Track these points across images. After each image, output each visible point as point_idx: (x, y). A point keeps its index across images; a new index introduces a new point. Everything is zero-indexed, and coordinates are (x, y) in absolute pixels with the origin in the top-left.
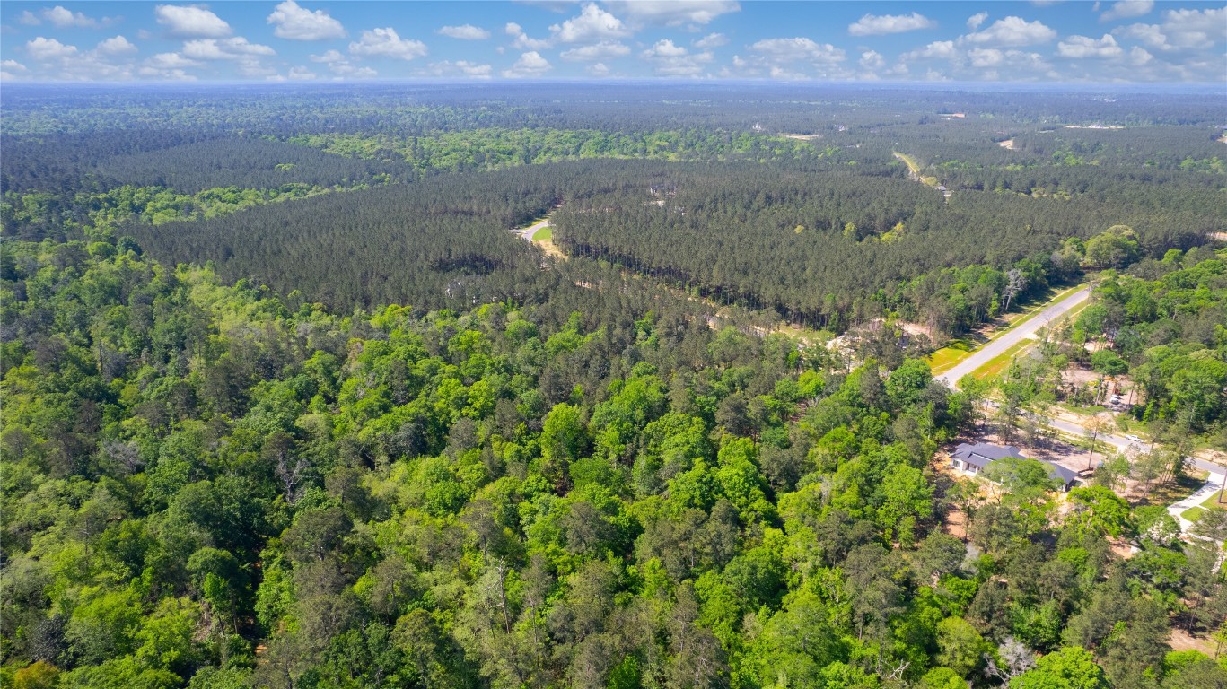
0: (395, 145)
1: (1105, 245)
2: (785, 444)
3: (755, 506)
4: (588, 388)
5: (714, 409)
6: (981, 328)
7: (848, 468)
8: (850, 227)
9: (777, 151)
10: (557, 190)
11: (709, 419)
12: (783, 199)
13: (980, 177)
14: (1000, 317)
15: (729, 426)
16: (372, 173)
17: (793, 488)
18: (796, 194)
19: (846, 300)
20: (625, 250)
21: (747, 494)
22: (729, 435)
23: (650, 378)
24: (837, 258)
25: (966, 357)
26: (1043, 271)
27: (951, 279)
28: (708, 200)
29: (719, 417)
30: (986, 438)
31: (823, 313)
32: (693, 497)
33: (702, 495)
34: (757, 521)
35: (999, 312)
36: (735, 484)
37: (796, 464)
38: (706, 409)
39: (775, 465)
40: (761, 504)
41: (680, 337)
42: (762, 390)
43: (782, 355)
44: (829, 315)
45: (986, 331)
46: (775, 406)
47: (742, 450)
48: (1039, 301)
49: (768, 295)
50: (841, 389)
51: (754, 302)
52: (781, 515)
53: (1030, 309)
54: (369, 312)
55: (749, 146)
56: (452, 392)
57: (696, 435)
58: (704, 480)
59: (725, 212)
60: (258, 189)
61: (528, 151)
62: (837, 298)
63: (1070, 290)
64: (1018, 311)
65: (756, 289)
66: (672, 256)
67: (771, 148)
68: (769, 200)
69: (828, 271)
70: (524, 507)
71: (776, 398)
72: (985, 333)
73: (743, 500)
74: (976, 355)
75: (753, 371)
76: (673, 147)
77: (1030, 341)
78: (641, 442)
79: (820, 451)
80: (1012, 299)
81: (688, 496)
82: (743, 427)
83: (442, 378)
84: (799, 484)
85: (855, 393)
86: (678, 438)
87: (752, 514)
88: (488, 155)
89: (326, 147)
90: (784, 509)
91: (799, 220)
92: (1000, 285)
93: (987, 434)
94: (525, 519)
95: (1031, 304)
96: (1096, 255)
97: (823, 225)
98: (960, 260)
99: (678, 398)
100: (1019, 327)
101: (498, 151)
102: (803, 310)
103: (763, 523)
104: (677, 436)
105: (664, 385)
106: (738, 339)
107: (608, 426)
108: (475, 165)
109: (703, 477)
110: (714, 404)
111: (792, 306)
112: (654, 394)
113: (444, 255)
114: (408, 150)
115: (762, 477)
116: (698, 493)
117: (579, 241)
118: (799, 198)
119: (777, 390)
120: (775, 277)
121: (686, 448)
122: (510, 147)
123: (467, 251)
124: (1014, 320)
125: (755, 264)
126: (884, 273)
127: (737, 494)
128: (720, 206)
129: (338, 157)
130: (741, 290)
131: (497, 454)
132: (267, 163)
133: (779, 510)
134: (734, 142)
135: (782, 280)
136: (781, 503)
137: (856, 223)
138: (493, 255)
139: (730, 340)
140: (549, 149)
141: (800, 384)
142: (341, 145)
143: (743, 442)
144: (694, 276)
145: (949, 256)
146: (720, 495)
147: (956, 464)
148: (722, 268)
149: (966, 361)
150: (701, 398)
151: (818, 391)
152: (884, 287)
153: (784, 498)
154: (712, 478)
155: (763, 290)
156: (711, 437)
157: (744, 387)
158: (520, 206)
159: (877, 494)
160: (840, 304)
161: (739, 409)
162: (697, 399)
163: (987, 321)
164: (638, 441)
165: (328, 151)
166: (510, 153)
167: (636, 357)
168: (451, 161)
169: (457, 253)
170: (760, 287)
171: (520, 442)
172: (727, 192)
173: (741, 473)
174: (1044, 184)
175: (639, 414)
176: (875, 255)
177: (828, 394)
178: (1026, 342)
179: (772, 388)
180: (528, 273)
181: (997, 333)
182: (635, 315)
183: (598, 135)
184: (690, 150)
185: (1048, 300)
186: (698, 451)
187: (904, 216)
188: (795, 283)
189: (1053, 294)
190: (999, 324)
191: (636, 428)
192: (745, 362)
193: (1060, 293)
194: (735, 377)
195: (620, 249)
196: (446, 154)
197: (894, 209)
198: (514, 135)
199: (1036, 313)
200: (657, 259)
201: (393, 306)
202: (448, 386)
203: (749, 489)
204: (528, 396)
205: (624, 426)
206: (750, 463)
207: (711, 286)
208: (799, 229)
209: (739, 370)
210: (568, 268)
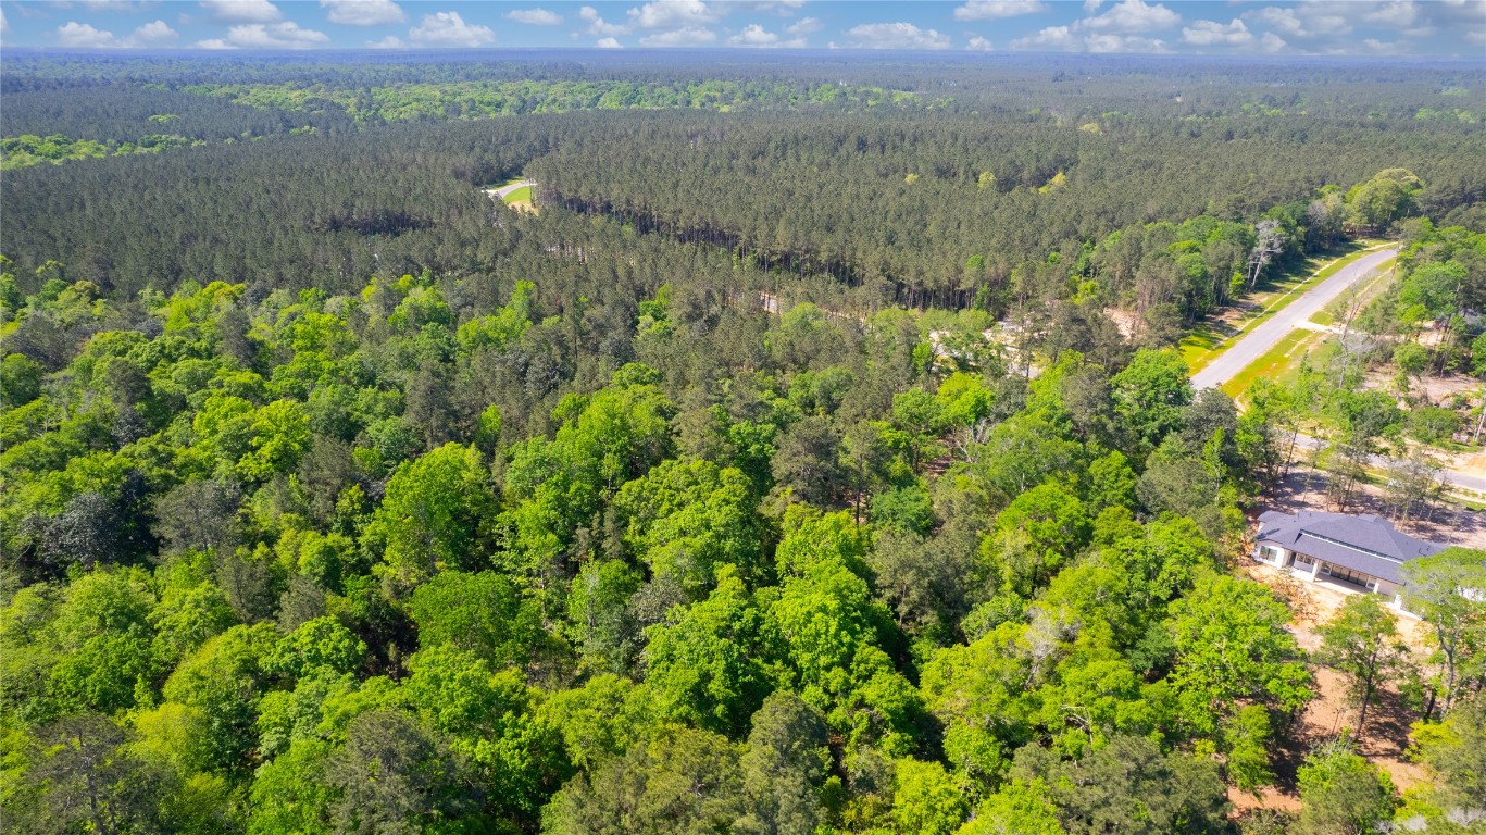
0: (336, 97)
1: (1381, 194)
2: (928, 526)
3: (870, 692)
4: (515, 412)
5: (769, 449)
6: (1222, 314)
7: (1082, 582)
8: (986, 178)
9: (870, 103)
10: (551, 140)
11: (759, 473)
12: (883, 147)
13: (1156, 126)
14: (1245, 298)
15: (801, 485)
16: (288, 125)
17: (951, 635)
18: (903, 139)
19: (1002, 266)
20: (636, 202)
21: (845, 663)
22: (802, 507)
23: (641, 389)
24: (978, 209)
25: (1211, 358)
26: (1300, 229)
27: (1168, 237)
28: (772, 145)
29: (780, 466)
30: (1298, 498)
31: (963, 287)
32: (706, 677)
33: (731, 670)
34: (874, 733)
35: (1244, 289)
36: (818, 635)
37: (958, 572)
38: (753, 449)
39: (909, 577)
40: (883, 689)
41: (713, 322)
42: (869, 412)
43: (904, 348)
44: (973, 291)
45: (1230, 317)
46: (897, 443)
47: (831, 542)
48: (1297, 275)
49: (869, 259)
50: (1029, 405)
51: (846, 274)
52: (928, 707)
53: (1287, 285)
54: (168, 295)
55: (831, 98)
56: (222, 425)
57: (726, 509)
58: (737, 626)
59: (798, 160)
60: (103, 142)
61: (524, 102)
62: (986, 263)
63: (1336, 261)
64: (1273, 289)
65: (848, 254)
66: (710, 207)
67: (862, 100)
68: (862, 145)
69: (963, 226)
70: (272, 705)
71: (898, 427)
72: (1229, 322)
73: (836, 677)
74: (1228, 353)
75: (850, 378)
76: (727, 100)
77: (1306, 332)
78: (609, 525)
79: (1009, 541)
80: (1263, 270)
81: (693, 676)
82: (830, 490)
83: (210, 394)
84: (967, 622)
85: (1059, 413)
86: (683, 518)
87: (864, 712)
88: (465, 107)
89: (236, 97)
90: (938, 690)
91: (910, 167)
92: (1248, 244)
93: (1298, 492)
94: (268, 741)
95: (1285, 279)
96: (1367, 209)
97: (944, 172)
98: (1171, 212)
99: (693, 426)
100: (1281, 313)
101: (481, 103)
102: (930, 285)
103: (891, 738)
104: (687, 510)
105: (667, 402)
106: (817, 324)
107: (540, 489)
108: (445, 118)
109: (736, 617)
110: (769, 440)
111: (910, 279)
112: (644, 421)
113: (338, 211)
114: (353, 100)
115: (880, 604)
116: (718, 667)
117: (567, 195)
118: (907, 144)
119: (898, 411)
120: (880, 235)
121: (699, 542)
122: (499, 98)
123: (379, 206)
124: (1269, 303)
125: (845, 217)
126: (1054, 229)
127: (823, 660)
128: (790, 152)
129: (249, 108)
130: (823, 257)
131: (285, 558)
132: (135, 112)
133: (925, 692)
134: (811, 93)
135: (891, 240)
136: (930, 673)
137: (996, 171)
138: (416, 210)
139: (804, 325)
140: (555, 101)
141: (940, 400)
142: (257, 96)
143: (836, 523)
144: (744, 237)
145: (1151, 207)
146: (778, 664)
147: (1267, 554)
148: (790, 222)
149: (1213, 364)
150: (744, 426)
151: (981, 411)
152: (1058, 250)
153: (935, 660)
154: (758, 621)
155: (859, 254)
156: (763, 510)
157: (832, 408)
158: (490, 157)
159: (1153, 643)
160: (990, 271)
161: (823, 448)
162: (733, 429)
163: (1226, 303)
164: (601, 523)
165: (234, 101)
166: (499, 105)
167: (624, 355)
168: (409, 113)
169: (363, 209)
170: (855, 249)
171: (349, 529)
172: (800, 137)
173: (833, 604)
174: (1246, 135)
175: (611, 465)
176: (1035, 206)
177: (1002, 417)
178: (1300, 334)
179: (887, 407)
180: (469, 232)
181: (1249, 321)
182: (640, 293)
183: (625, 86)
184: (750, 100)
185: (1310, 274)
186: (728, 545)
187: (1064, 164)
188: (912, 244)
189: (1314, 266)
190: (1247, 307)
191: (604, 493)
192: (835, 361)
193: (1324, 265)
194: (815, 389)
195: (628, 202)
196: (404, 105)
197: (1050, 157)
198: (509, 86)
199: (1300, 292)
200: (686, 213)
201: (216, 283)
202: (218, 412)
203: (852, 646)
204: (380, 430)
205: (573, 489)
206: (852, 576)
207: (773, 253)
208: (910, 178)
209: (824, 375)
210: (533, 222)
